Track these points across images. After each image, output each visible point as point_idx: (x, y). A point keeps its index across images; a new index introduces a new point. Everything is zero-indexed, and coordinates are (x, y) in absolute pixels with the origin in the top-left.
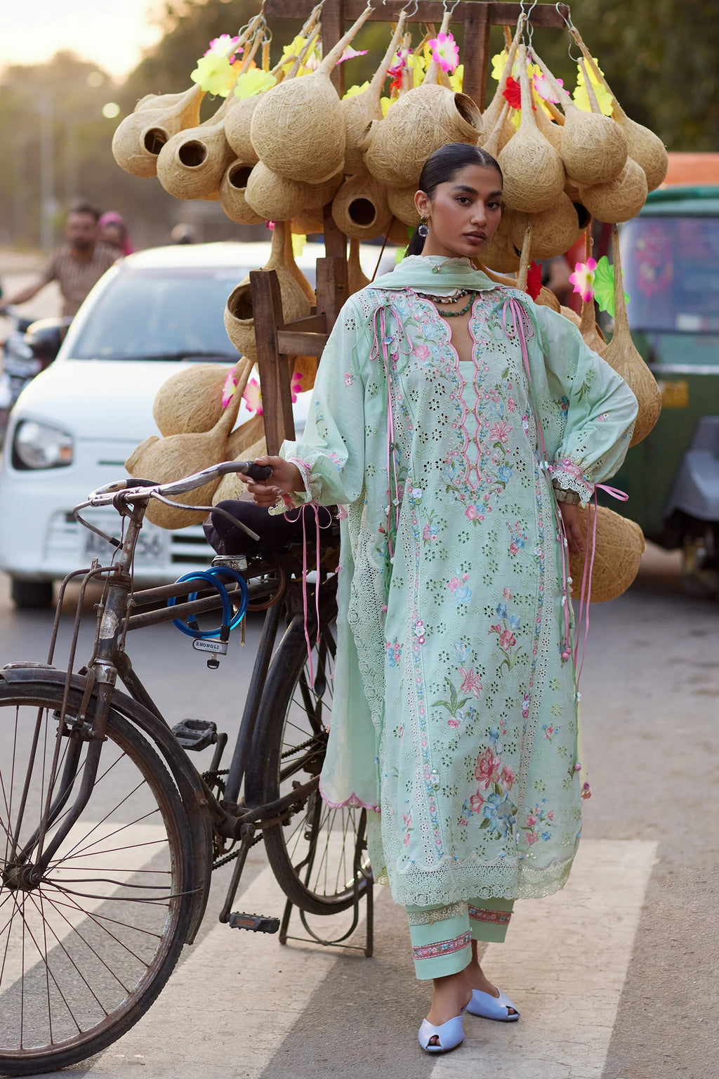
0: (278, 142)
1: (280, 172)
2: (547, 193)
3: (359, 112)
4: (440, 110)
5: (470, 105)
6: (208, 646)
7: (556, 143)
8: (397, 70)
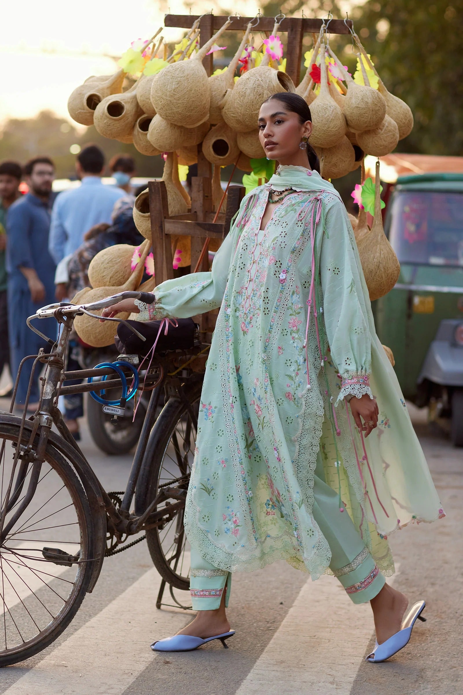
0: (167, 100)
1: (169, 119)
2: (335, 135)
3: (220, 85)
4: (268, 81)
5: (287, 79)
6: (112, 410)
7: (342, 106)
8: (245, 60)
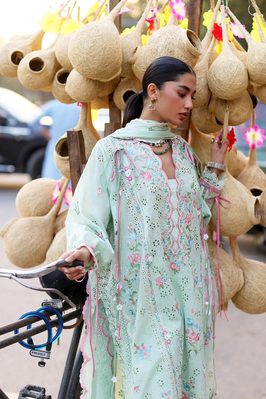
0: (84, 57)
1: (85, 75)
2: (239, 89)
3: (130, 42)
4: (178, 39)
5: (194, 37)
6: (39, 354)
7: (244, 60)
8: (151, 20)
